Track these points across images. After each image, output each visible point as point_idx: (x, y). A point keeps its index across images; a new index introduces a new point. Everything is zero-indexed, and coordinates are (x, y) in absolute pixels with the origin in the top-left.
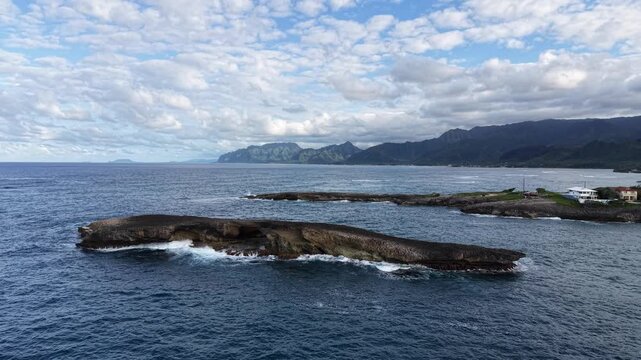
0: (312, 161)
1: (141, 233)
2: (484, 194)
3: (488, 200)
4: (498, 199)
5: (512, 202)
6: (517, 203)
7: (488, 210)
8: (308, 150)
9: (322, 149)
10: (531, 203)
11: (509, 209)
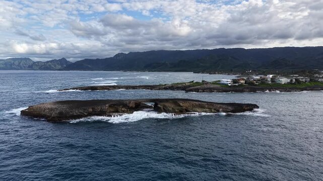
0: (41, 69)
1: (91, 110)
8: (38, 62)
9: (48, 62)
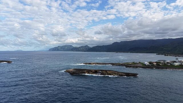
2: (129, 63)
3: (130, 64)
4: (132, 64)
5: (135, 65)
6: (136, 65)
7: (131, 67)
10: (138, 65)
11: (134, 66)
